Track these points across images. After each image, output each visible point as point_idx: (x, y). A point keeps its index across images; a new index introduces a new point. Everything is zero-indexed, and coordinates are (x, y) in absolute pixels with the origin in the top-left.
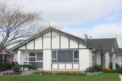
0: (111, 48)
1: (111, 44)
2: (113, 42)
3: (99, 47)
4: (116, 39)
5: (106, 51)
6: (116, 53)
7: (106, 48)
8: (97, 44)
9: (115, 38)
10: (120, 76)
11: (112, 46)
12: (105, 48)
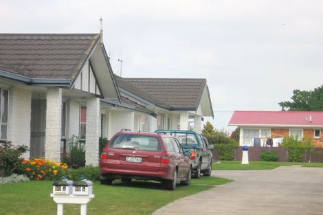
0: (68, 76)
1: (74, 57)
2: (85, 50)
3: (22, 67)
4: (100, 36)
5: (49, 88)
6: (101, 97)
7: (51, 75)
8: (17, 57)
9: (93, 35)
10: (54, 192)
11: (76, 65)
12: (47, 76)
